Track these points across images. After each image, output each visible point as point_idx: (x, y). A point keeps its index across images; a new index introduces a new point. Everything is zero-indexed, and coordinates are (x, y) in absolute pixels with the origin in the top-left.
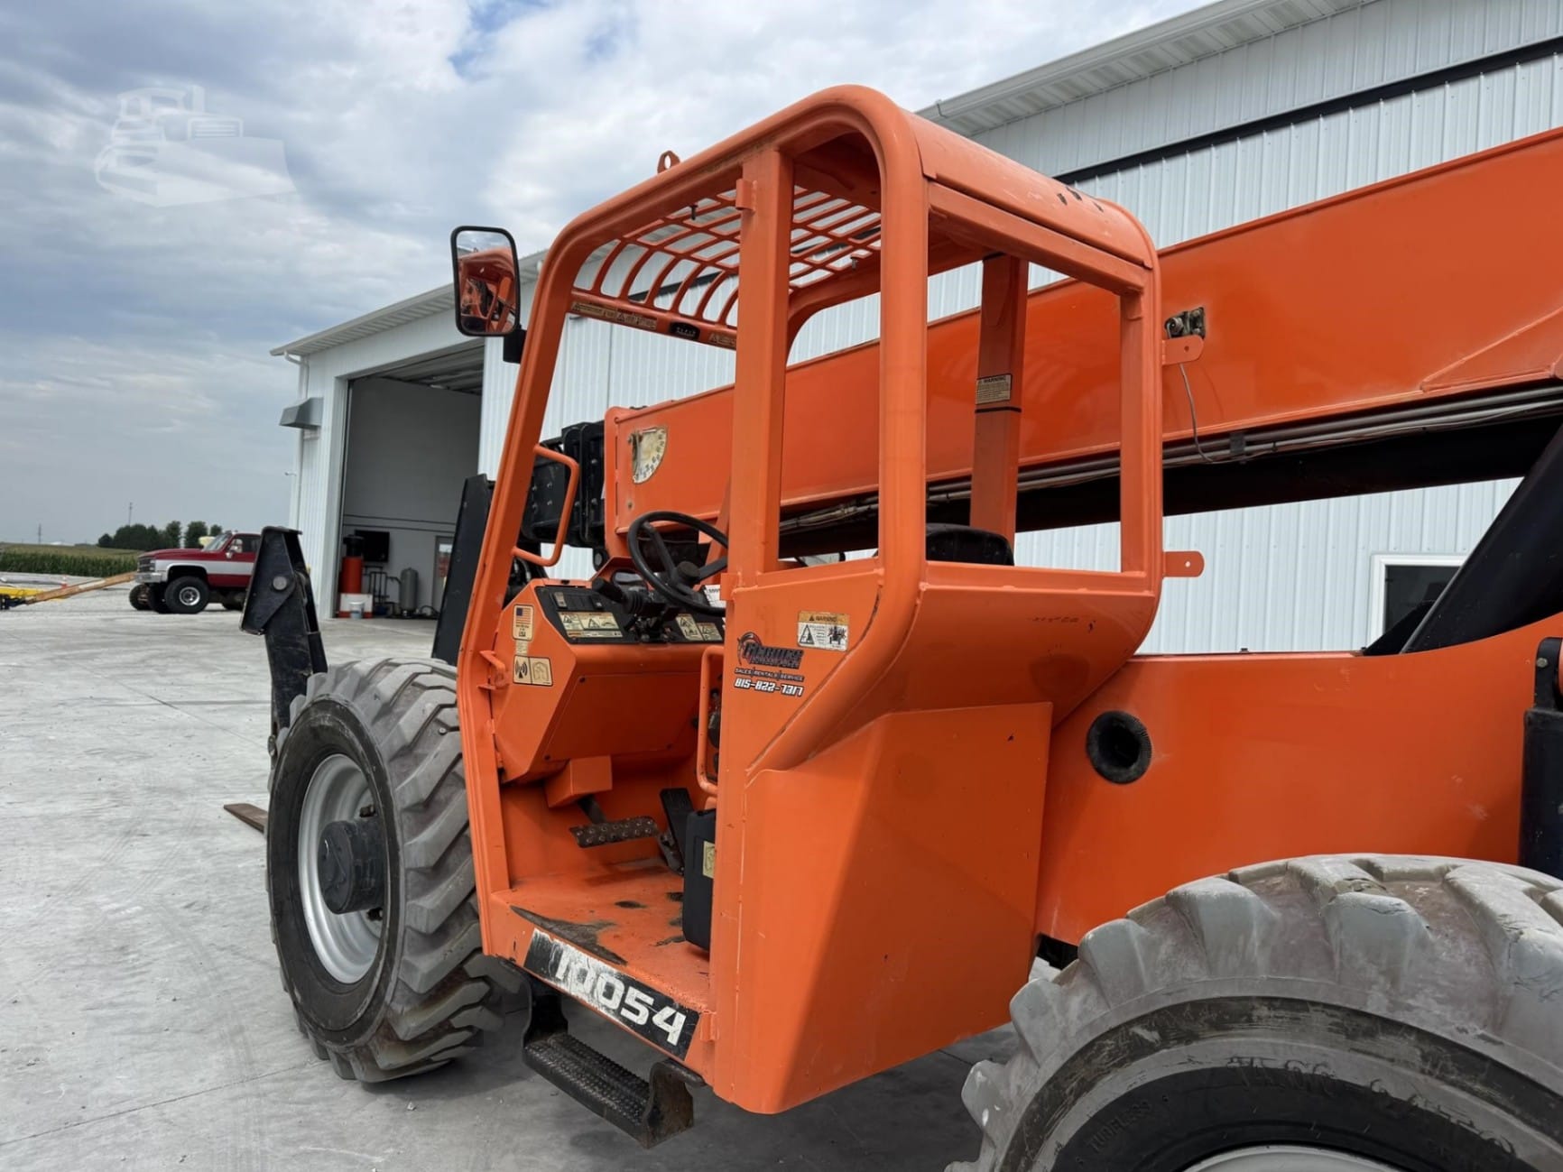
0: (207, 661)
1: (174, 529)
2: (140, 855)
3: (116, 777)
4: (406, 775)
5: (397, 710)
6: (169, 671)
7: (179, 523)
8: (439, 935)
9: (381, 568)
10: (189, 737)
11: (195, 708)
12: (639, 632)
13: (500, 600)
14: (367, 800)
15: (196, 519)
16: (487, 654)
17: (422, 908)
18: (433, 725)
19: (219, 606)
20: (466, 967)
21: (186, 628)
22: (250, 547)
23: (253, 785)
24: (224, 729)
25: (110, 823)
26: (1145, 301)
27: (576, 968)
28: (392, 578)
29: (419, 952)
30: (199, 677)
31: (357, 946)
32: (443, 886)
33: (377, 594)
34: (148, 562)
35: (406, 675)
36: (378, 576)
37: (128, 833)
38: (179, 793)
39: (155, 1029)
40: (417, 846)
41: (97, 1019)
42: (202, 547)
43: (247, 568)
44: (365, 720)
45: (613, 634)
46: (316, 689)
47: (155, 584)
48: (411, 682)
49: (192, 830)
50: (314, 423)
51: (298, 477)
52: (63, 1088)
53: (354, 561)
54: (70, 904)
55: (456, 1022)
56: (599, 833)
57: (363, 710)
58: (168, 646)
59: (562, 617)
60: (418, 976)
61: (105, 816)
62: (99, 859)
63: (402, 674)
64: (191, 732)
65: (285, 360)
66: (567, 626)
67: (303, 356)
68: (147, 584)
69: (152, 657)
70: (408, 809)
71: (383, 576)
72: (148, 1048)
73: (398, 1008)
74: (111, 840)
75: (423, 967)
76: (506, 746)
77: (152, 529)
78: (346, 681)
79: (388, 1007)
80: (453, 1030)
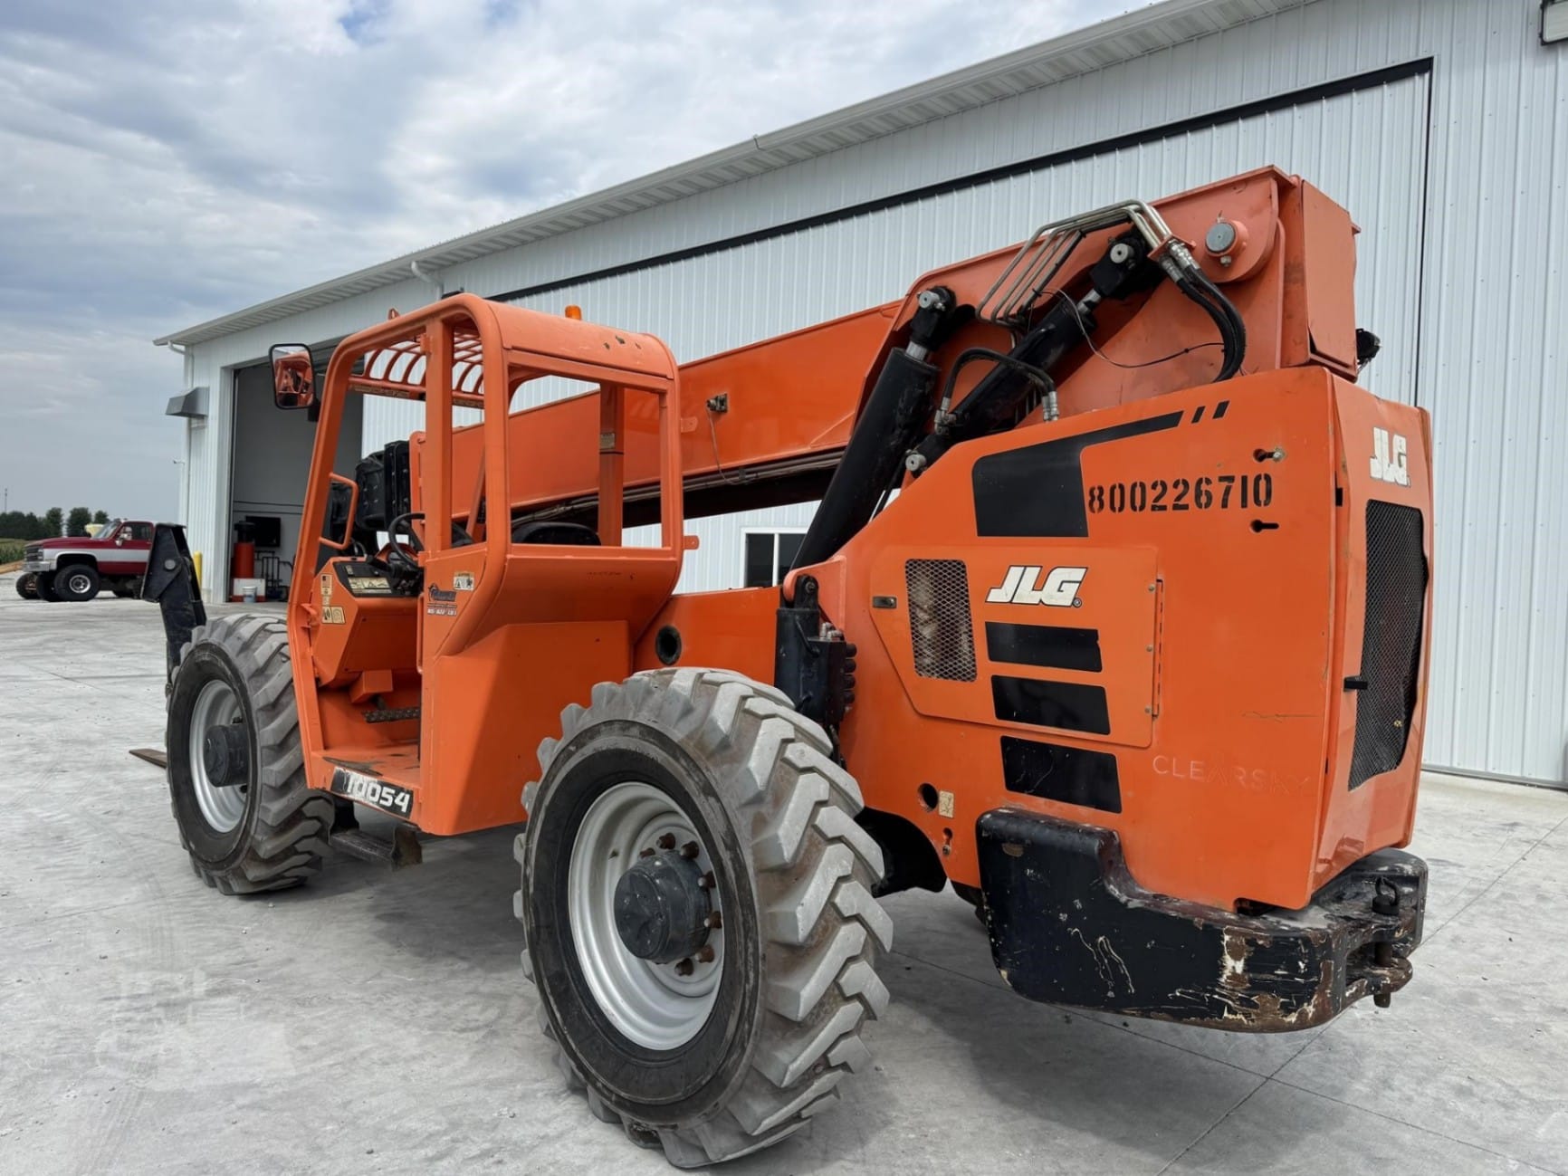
0: (102, 643)
1: (55, 515)
2: (62, 784)
3: (32, 733)
4: (260, 688)
5: (253, 647)
6: (67, 652)
7: (60, 510)
8: (284, 788)
9: (273, 552)
10: (94, 704)
11: (95, 682)
12: (403, 590)
13: (312, 571)
14: (237, 713)
15: (79, 506)
16: (306, 606)
17: (272, 771)
18: (278, 656)
19: (110, 593)
20: (304, 809)
21: (78, 614)
22: (140, 534)
23: (154, 736)
24: (125, 697)
25: (34, 764)
26: (668, 397)
27: (357, 784)
28: (284, 563)
29: (271, 800)
30: (99, 657)
31: (232, 810)
32: (286, 757)
33: (270, 578)
34: (36, 551)
35: (261, 624)
36: (270, 560)
37: (50, 771)
38: (89, 743)
39: (89, 877)
40: (267, 733)
41: (47, 873)
42: (89, 535)
43: (142, 555)
44: (231, 653)
45: (385, 591)
46: (199, 635)
47: (43, 572)
48: (263, 628)
49: (104, 767)
50: (201, 411)
51: (186, 466)
52: (30, 905)
53: (245, 547)
54: (12, 814)
55: (299, 847)
56: (380, 715)
57: (230, 648)
58: (65, 631)
59: (350, 581)
60: (271, 815)
61: (28, 760)
62: (29, 787)
63: (256, 625)
64: (95, 700)
65: (169, 351)
66: (353, 587)
67: (187, 346)
68: (36, 573)
69: (49, 641)
70: (262, 709)
71: (276, 561)
72: (86, 886)
73: (259, 837)
74: (36, 775)
75: (274, 809)
76: (320, 663)
77: (31, 517)
78: (219, 629)
79: (253, 838)
80: (297, 853)
